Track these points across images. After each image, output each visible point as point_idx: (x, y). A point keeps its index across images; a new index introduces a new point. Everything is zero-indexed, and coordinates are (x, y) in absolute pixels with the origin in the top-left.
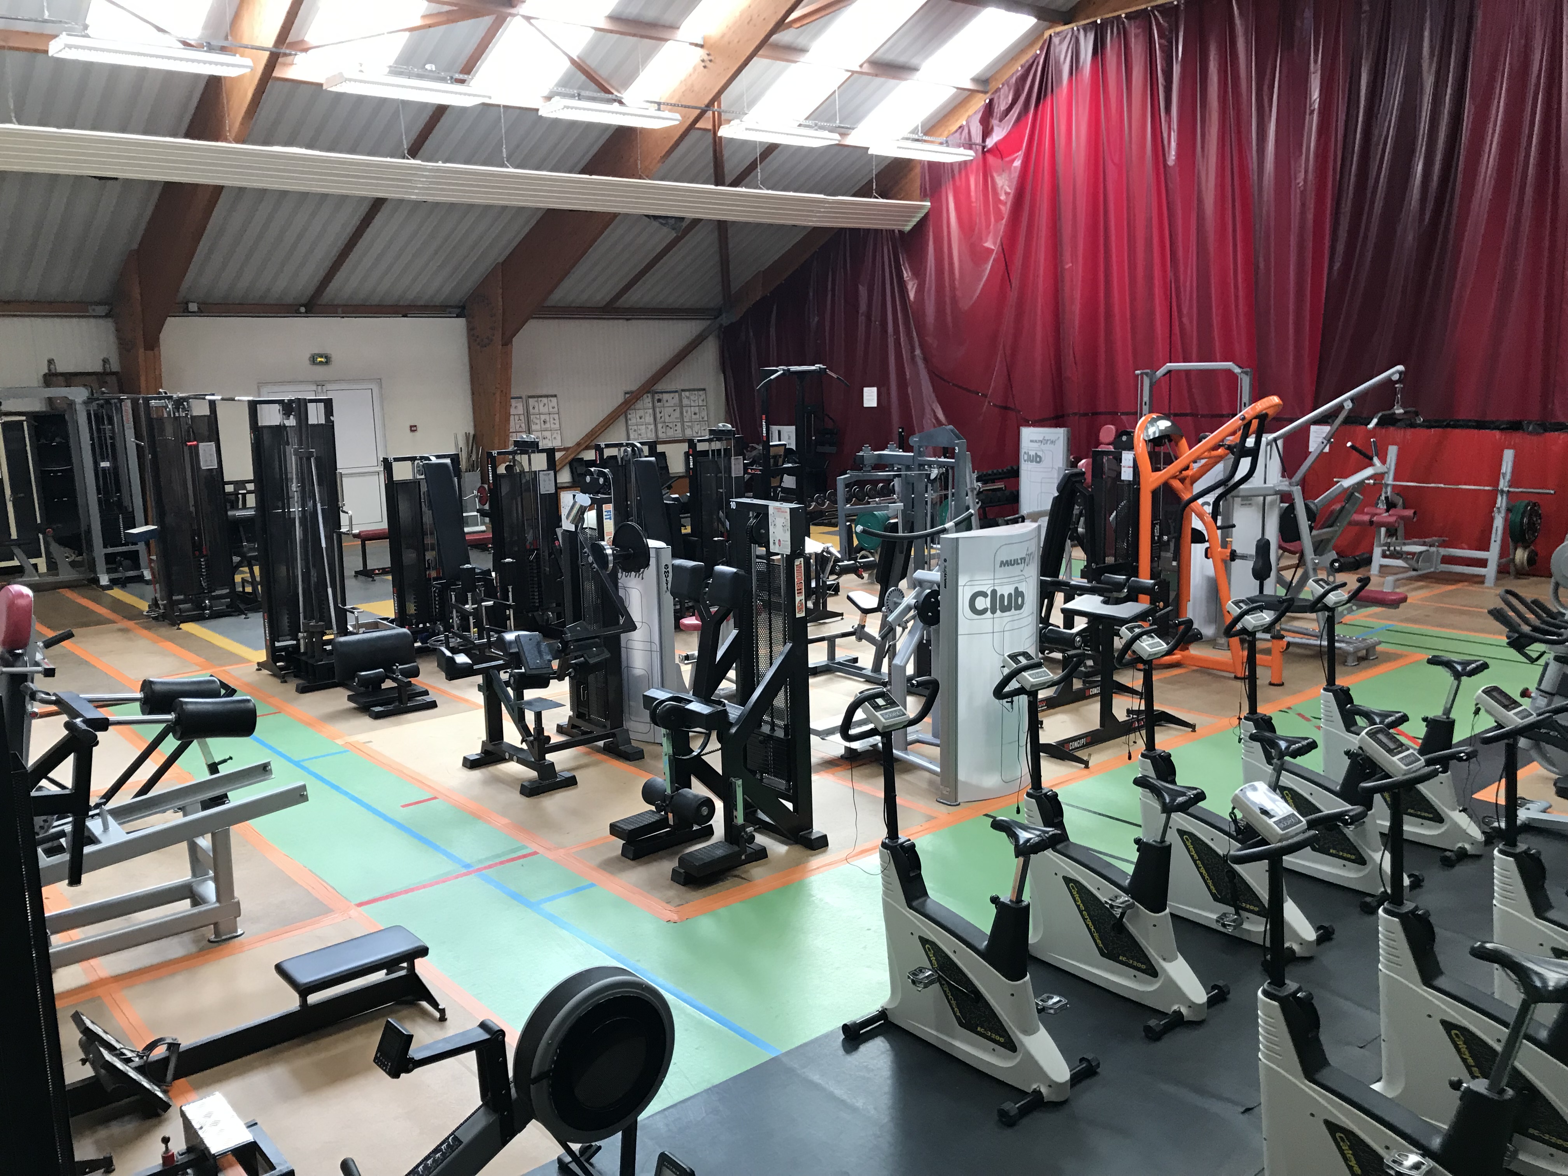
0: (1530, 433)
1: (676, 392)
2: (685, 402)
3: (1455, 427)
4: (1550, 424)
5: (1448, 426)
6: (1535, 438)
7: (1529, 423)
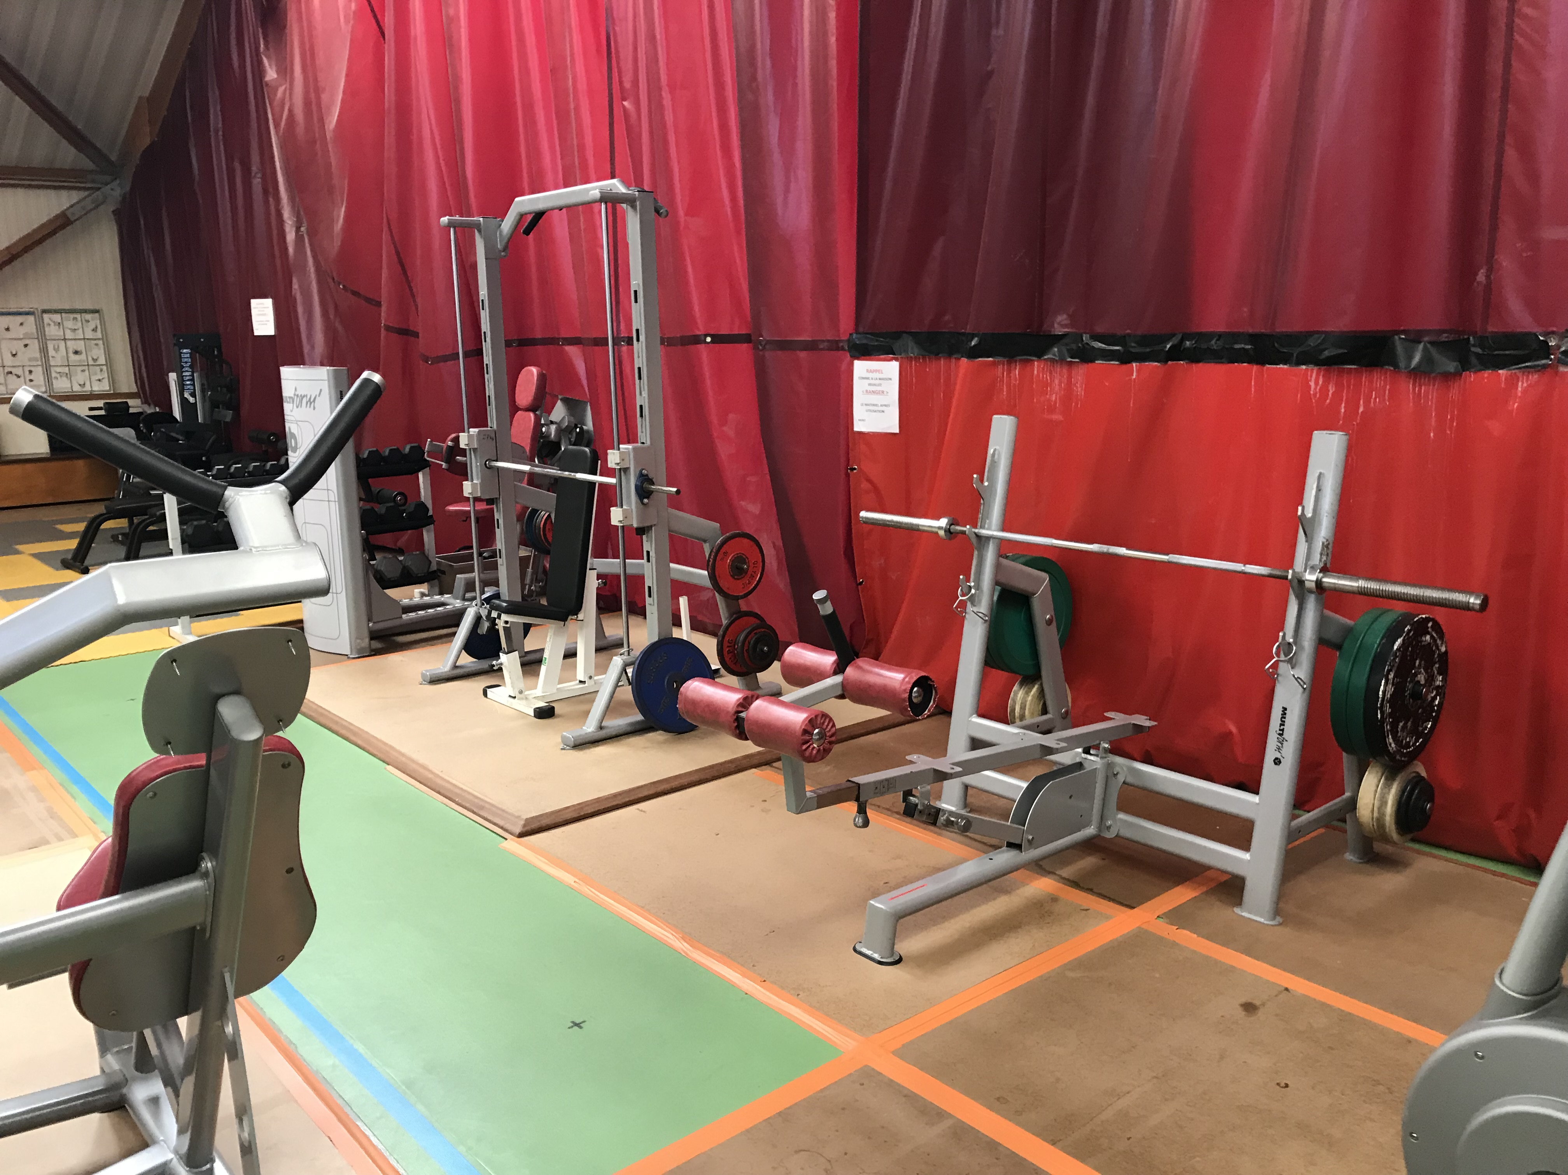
0: (1416, 374)
1: (27, 313)
2: (52, 331)
3: (1195, 357)
4: (1482, 341)
5: (1176, 354)
6: (1430, 392)
7: (1415, 339)
